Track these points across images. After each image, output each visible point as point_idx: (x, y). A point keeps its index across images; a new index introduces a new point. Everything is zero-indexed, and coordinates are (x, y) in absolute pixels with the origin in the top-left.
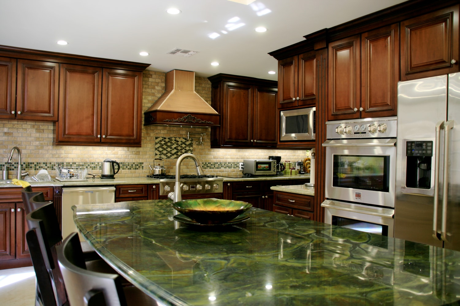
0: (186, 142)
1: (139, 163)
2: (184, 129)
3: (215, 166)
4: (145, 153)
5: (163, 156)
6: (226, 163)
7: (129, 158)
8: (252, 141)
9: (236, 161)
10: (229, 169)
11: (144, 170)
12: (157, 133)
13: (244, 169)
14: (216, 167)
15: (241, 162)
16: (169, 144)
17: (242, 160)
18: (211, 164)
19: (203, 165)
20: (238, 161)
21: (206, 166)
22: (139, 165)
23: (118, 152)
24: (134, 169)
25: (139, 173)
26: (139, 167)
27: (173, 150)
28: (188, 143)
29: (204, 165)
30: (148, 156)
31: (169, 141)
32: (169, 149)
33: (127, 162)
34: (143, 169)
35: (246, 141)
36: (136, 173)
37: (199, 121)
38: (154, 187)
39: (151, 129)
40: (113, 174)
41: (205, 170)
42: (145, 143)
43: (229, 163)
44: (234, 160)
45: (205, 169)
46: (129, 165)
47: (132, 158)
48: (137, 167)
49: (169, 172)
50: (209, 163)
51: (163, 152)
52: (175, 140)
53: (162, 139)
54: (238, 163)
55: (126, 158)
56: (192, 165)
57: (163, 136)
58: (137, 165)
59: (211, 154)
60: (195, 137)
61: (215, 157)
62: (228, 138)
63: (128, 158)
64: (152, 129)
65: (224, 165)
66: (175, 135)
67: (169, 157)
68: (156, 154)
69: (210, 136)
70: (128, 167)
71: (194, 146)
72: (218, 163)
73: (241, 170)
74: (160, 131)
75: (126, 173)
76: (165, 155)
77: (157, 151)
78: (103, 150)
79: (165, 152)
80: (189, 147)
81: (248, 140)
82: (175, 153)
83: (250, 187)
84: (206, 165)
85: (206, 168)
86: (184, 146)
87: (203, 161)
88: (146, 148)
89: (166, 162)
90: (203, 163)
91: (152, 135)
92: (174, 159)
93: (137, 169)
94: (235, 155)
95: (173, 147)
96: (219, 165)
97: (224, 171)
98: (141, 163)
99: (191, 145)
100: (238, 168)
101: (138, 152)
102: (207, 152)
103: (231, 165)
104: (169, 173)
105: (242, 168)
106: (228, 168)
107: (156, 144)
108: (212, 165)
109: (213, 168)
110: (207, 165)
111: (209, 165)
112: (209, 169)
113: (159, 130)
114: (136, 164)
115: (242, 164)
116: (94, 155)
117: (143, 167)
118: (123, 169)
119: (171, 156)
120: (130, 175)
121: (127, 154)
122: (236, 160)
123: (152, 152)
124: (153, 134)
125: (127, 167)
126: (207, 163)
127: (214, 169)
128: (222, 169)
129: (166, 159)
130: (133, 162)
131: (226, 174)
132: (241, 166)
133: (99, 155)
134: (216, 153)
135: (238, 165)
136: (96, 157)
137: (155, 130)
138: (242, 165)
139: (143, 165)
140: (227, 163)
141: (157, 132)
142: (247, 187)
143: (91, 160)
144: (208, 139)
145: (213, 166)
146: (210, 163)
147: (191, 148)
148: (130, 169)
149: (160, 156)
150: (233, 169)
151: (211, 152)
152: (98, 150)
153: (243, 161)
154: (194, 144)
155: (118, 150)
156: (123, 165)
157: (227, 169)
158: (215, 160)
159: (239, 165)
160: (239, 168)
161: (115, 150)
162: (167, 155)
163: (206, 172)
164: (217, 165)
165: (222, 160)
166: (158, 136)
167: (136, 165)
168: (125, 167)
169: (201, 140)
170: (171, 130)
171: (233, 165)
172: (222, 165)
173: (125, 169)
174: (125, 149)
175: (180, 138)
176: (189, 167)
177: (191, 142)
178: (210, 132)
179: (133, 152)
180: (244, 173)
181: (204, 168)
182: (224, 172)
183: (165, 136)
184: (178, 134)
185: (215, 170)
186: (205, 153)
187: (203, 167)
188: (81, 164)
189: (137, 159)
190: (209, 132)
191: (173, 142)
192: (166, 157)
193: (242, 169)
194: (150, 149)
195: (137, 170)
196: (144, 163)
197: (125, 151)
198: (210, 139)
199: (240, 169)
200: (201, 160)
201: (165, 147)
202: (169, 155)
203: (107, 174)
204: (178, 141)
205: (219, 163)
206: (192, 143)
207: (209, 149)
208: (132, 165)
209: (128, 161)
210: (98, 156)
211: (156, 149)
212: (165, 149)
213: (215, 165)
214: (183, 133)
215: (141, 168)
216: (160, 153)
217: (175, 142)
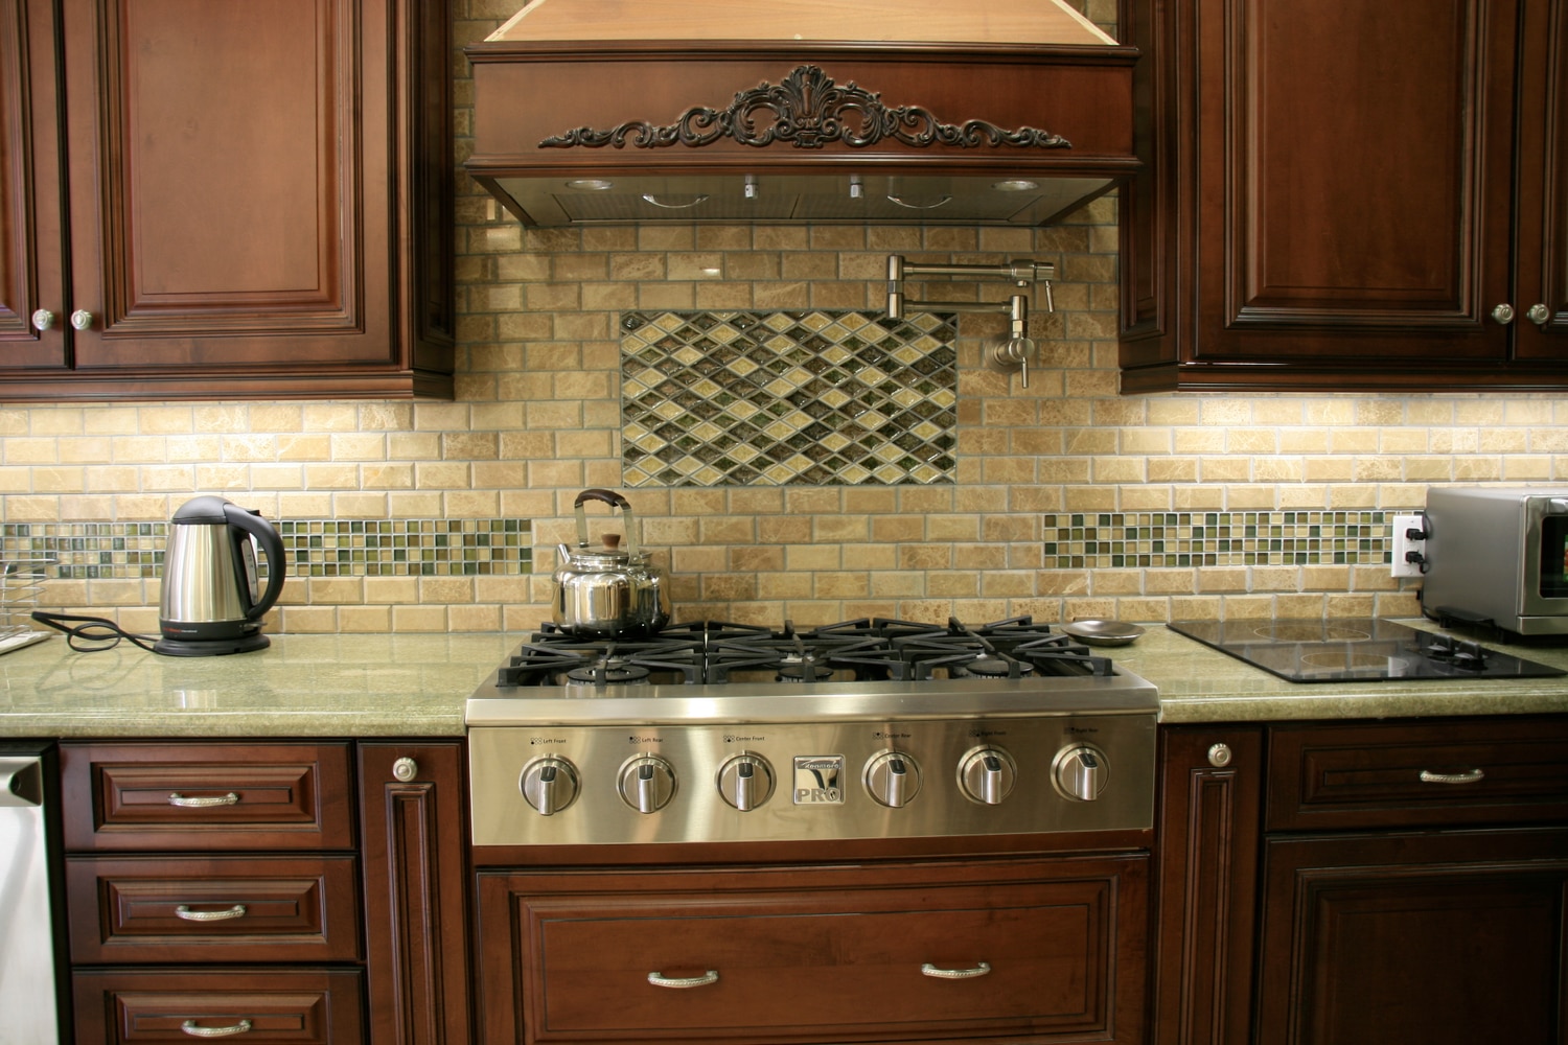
0: (889, 343)
1: (495, 525)
2: (871, 238)
3: (1158, 546)
4: (546, 444)
5: (688, 466)
6: (1265, 517)
7: (413, 487)
8: (1502, 311)
9: (1359, 503)
10: (1295, 567)
11: (533, 578)
12: (636, 284)
13: (1435, 569)
14: (1169, 549)
15: (1404, 509)
16: (742, 367)
17: (1418, 495)
18: (1129, 523)
19: (1052, 535)
20: (1380, 505)
21: (1077, 548)
22: (498, 539)
23: (329, 439)
24: (453, 570)
25: (502, 604)
26: (497, 554)
27: (777, 410)
28: (908, 354)
29: (1064, 534)
30: (562, 465)
31: (737, 345)
32: (743, 410)
33: (400, 519)
34: (525, 569)
35: (1445, 317)
36: (473, 601)
37: (914, 126)
38: (403, 768)
39: (580, 253)
40: (234, 613)
41: (1067, 579)
42: (541, 368)
43: (1289, 517)
44: (1339, 492)
45: (1070, 570)
46: (413, 541)
47: (442, 489)
48: (484, 554)
49: (749, 594)
50: (1104, 520)
51: (694, 431)
52: (793, 334)
53: (675, 324)
54: (1379, 518)
55: (393, 488)
56: (954, 540)
57: (685, 305)
58: (483, 540)
59: (1129, 439)
60: (972, 298)
61: (1162, 466)
62: (1253, 293)
63: (405, 488)
64: (594, 254)
65: (1251, 531)
66: (790, 294)
67: (739, 476)
68: (633, 453)
69: (1111, 291)
70: (414, 556)
71: (970, 379)
72: (1186, 518)
73: (1409, 580)
74: (664, 262)
75: (394, 598)
76: (703, 453)
77: (640, 427)
78: (215, 431)
79: (707, 432)
80: (925, 388)
81: (1458, 308)
82: (795, 440)
83: (1462, 778)
84: (1078, 535)
85: (1078, 562)
86: (873, 377)
87: (1048, 498)
88: (549, 405)
89: (720, 509)
90: (1051, 521)
91: (594, 296)
92: (788, 491)
93: (484, 569)
94: (1352, 446)
95: (783, 386)
96: (1198, 531)
97: (1248, 585)
98: (510, 525)
99: (938, 369)
100: (1374, 562)
101: (483, 435)
102: (1087, 422)
103: (1315, 530)
104: (750, 598)
105: (1412, 557)
106: (1288, 559)
107: (630, 364)
108: (1131, 533)
109: (1145, 561)
110: (1092, 532)
111: (1105, 535)
112: (1104, 566)
113: (651, 254)
114: (470, 529)
115: (1417, 523)
116: (153, 468)
117: (526, 554)
118: (371, 571)
119: (761, 464)
120: (429, 615)
121: (400, 454)
122: (1357, 496)
123: (597, 436)
124: (605, 290)
125: (400, 555)
126: (1091, 521)
127: (1149, 569)
128: (1231, 566)
129: (720, 491)
130: (450, 513)
131: (1266, 606)
132: (1400, 546)
133: (188, 468)
134: (1167, 430)
135: (1377, 533)
136: (165, 487)
137: (620, 259)
138: (1412, 535)
139: (531, 539)
140: (1277, 520)
141: (633, 272)
142: (1425, 776)
143: (135, 505)
144: (1092, 313)
145: (1144, 547)
146: (1119, 519)
147: (942, 398)
148: (428, 570)
149: (663, 466)
150: (1326, 564)
151: (1128, 430)
152: (181, 432)
153: (1421, 501)
154: (964, 359)
155: (330, 424)
156: (370, 542)
157: (1276, 565)
158: (1162, 497)
159: (1389, 531)
160: (1388, 558)
161: (306, 425)
162: (729, 453)
163: (1082, 593)
164: (1185, 533)
165: (1226, 496)
166: (647, 303)
167: (466, 540)
168: (386, 555)
169: (1018, 327)
170: (761, 252)
171: (1327, 533)
172: (1225, 530)
173: (386, 570)
174: (382, 414)
175: (834, 315)
176: (924, 550)
177: (939, 345)
178: (1113, 259)
179: (446, 442)
180: (1435, 600)
181: (1063, 563)
182: (1244, 592)
183: (703, 305)
184: (824, 283)
185: (1165, 576)
186: (1071, 436)
187: (1050, 548)
188: (64, 532)
189: (473, 493)
190: (1105, 255)
191: (782, 347)
192: (720, 475)
193: (1413, 571)
194: (582, 409)
195: (478, 578)
196: (534, 524)
197: (381, 429)
198: (1114, 317)
199: (1399, 567)
200: (1037, 491)
201: (708, 391)
202: (744, 454)
203: (190, 619)
204: (818, 343)
205: (1199, 521)
206: (953, 356)
207: (1102, 401)
208: (441, 540)
209: (410, 512)
210: (182, 473)
211: (630, 408)
212: (704, 410)
213: (1159, 531)
214: (866, 276)
215: (514, 563)
216: (662, 444)
217: (791, 345)
